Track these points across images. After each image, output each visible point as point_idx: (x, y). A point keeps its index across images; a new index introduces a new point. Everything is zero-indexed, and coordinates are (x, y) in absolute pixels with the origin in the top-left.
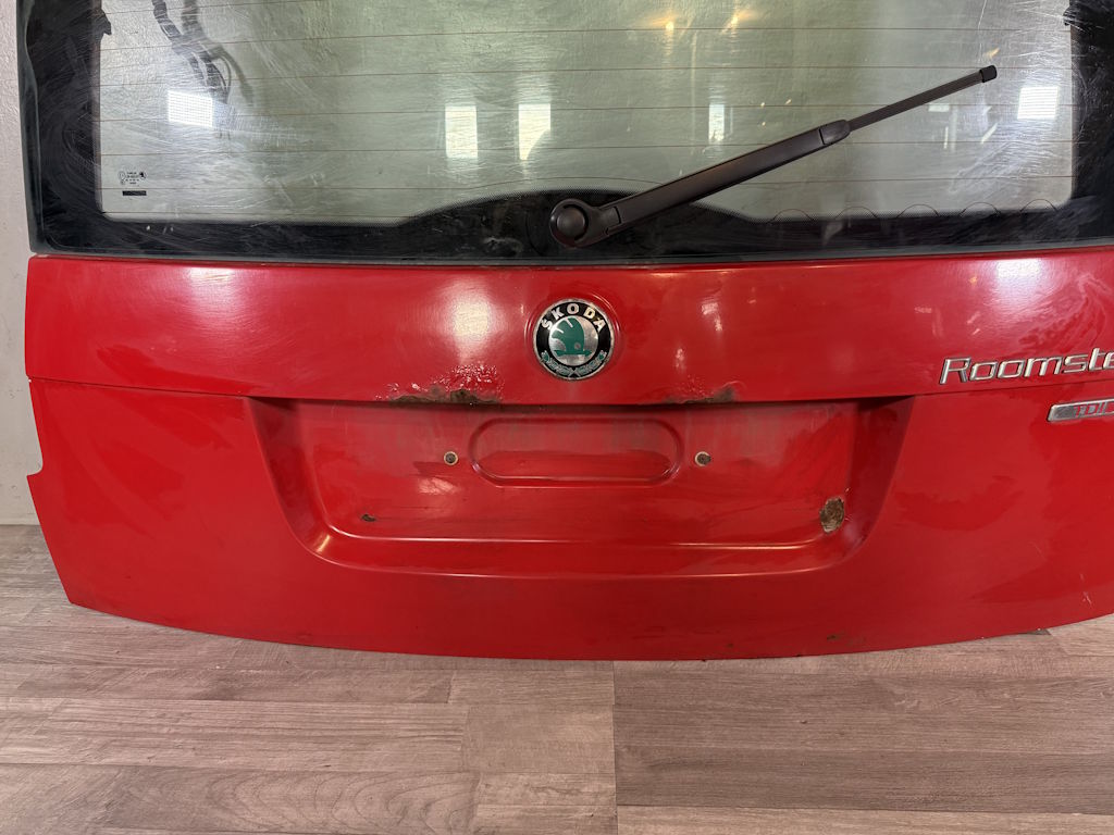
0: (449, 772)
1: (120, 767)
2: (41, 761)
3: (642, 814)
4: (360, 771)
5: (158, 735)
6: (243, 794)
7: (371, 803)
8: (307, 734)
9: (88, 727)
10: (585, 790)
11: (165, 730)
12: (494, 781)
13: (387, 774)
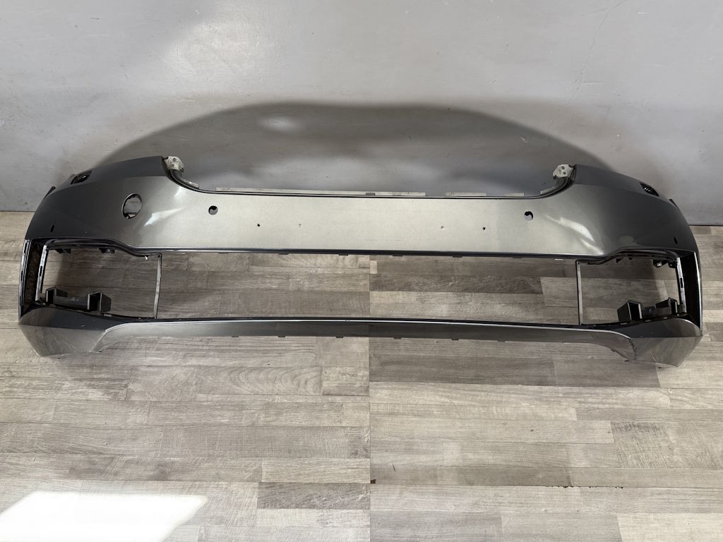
0: (312, 367)
1: (194, 366)
2: (164, 364)
3: (378, 385)
4: (282, 366)
5: (203, 350)
6: (242, 377)
7: (287, 381)
8: (258, 349)
9: (175, 347)
10: (359, 374)
11: (205, 348)
12: (328, 371)
13: (291, 368)
